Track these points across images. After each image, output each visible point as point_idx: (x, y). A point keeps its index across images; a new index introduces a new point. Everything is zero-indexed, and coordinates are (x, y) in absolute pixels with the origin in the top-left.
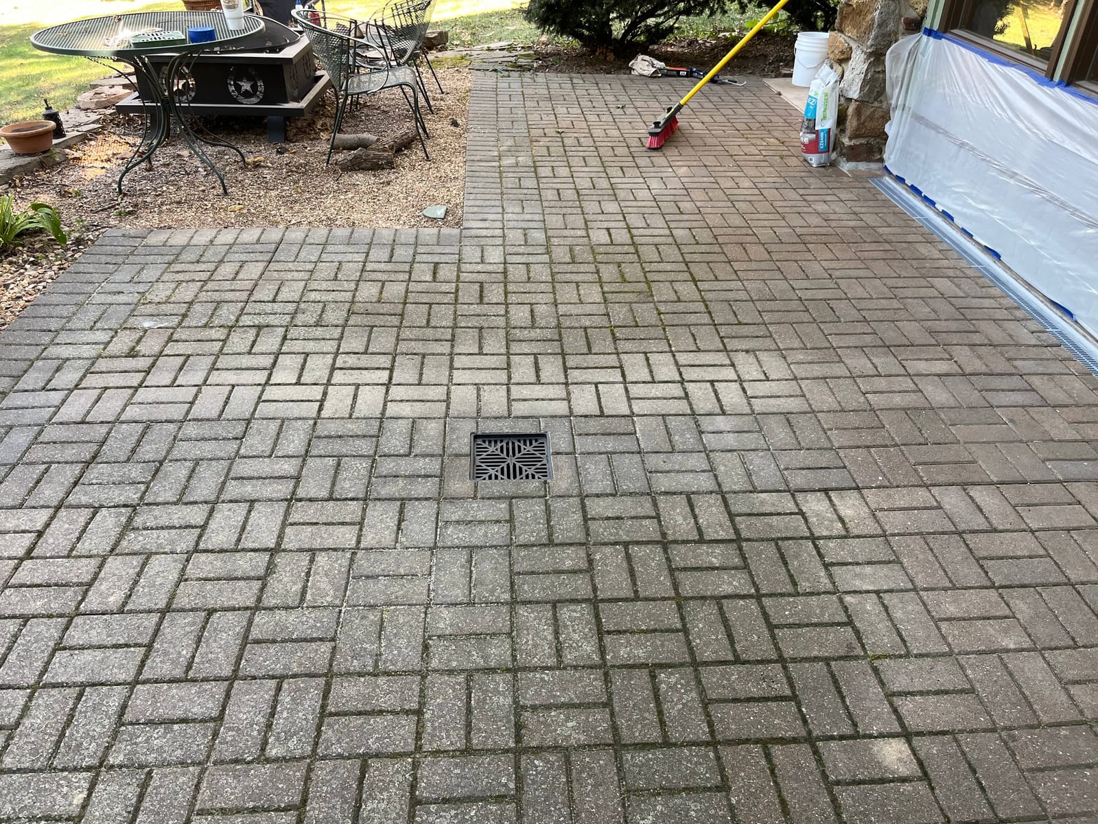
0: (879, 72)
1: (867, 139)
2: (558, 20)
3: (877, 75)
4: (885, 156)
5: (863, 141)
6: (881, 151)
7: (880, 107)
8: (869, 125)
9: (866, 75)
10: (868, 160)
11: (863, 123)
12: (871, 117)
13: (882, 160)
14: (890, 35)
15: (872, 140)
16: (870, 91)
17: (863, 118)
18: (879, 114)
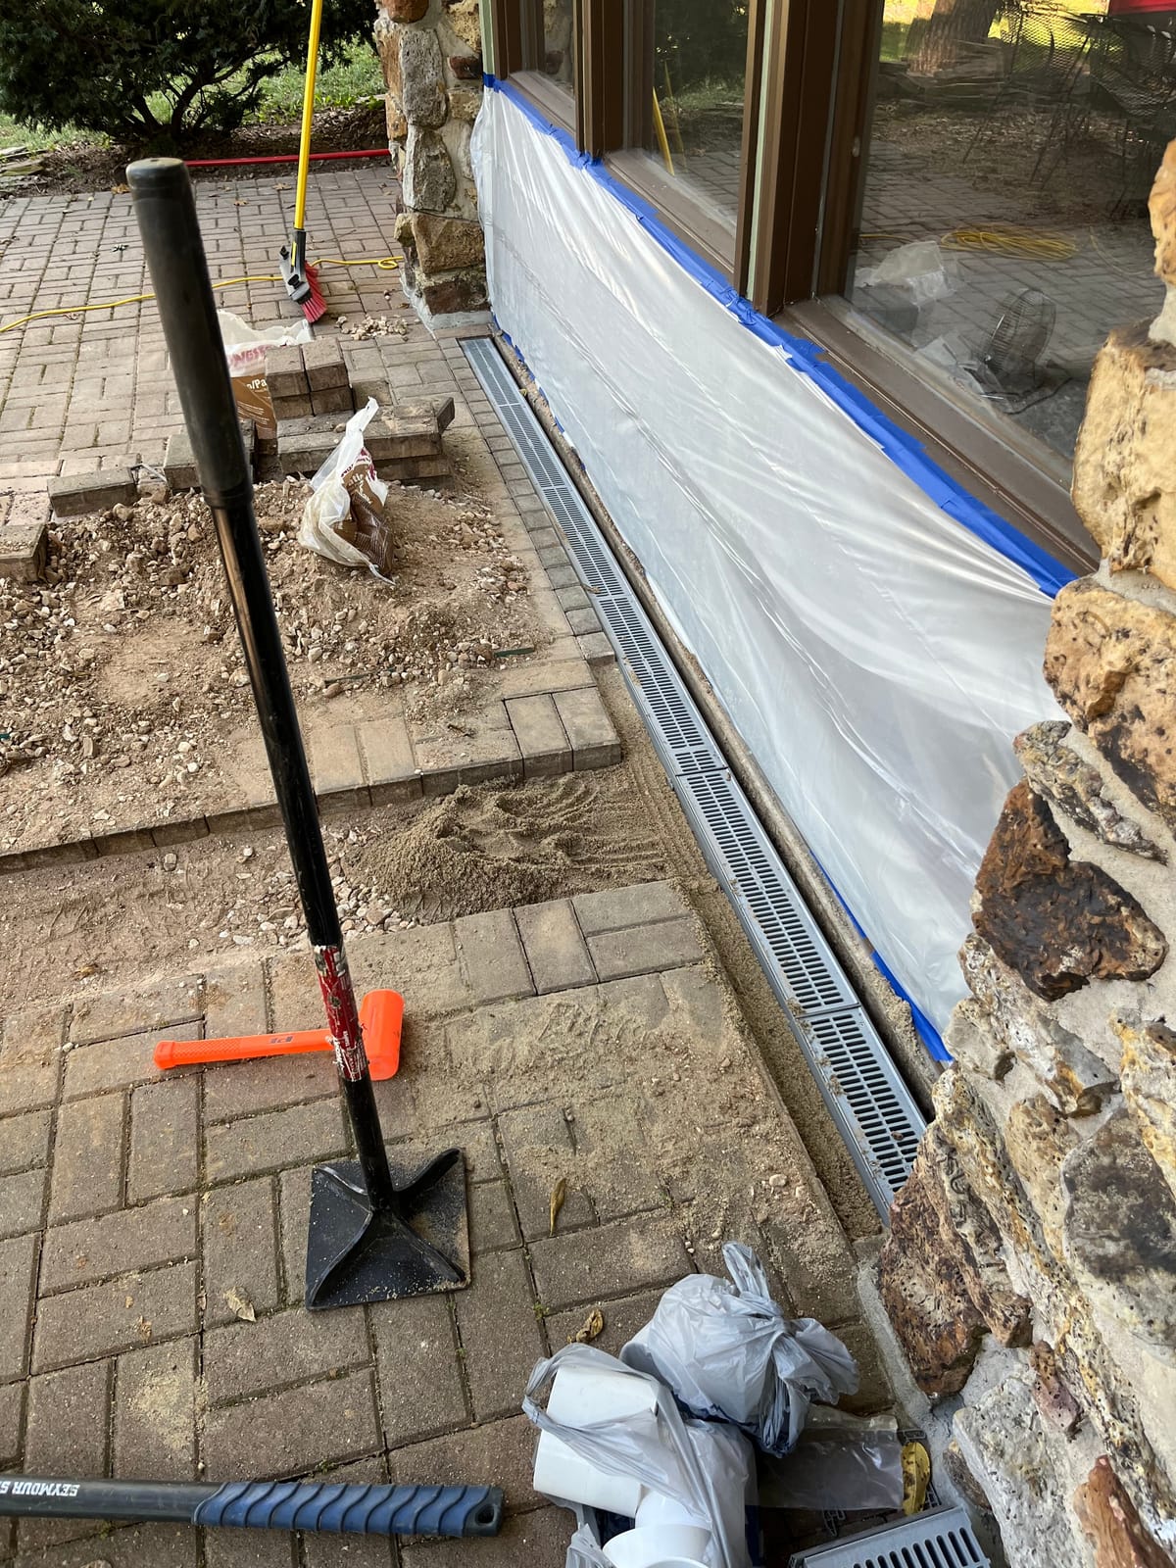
0: (436, 158)
1: (454, 274)
2: (36, 106)
3: (434, 164)
4: (491, 298)
5: (449, 277)
6: (483, 291)
7: (460, 218)
8: (449, 249)
9: (416, 165)
10: (466, 308)
11: (438, 247)
12: (447, 236)
13: (487, 306)
14: (433, 92)
15: (463, 275)
16: (432, 191)
17: (434, 239)
18: (458, 230)
